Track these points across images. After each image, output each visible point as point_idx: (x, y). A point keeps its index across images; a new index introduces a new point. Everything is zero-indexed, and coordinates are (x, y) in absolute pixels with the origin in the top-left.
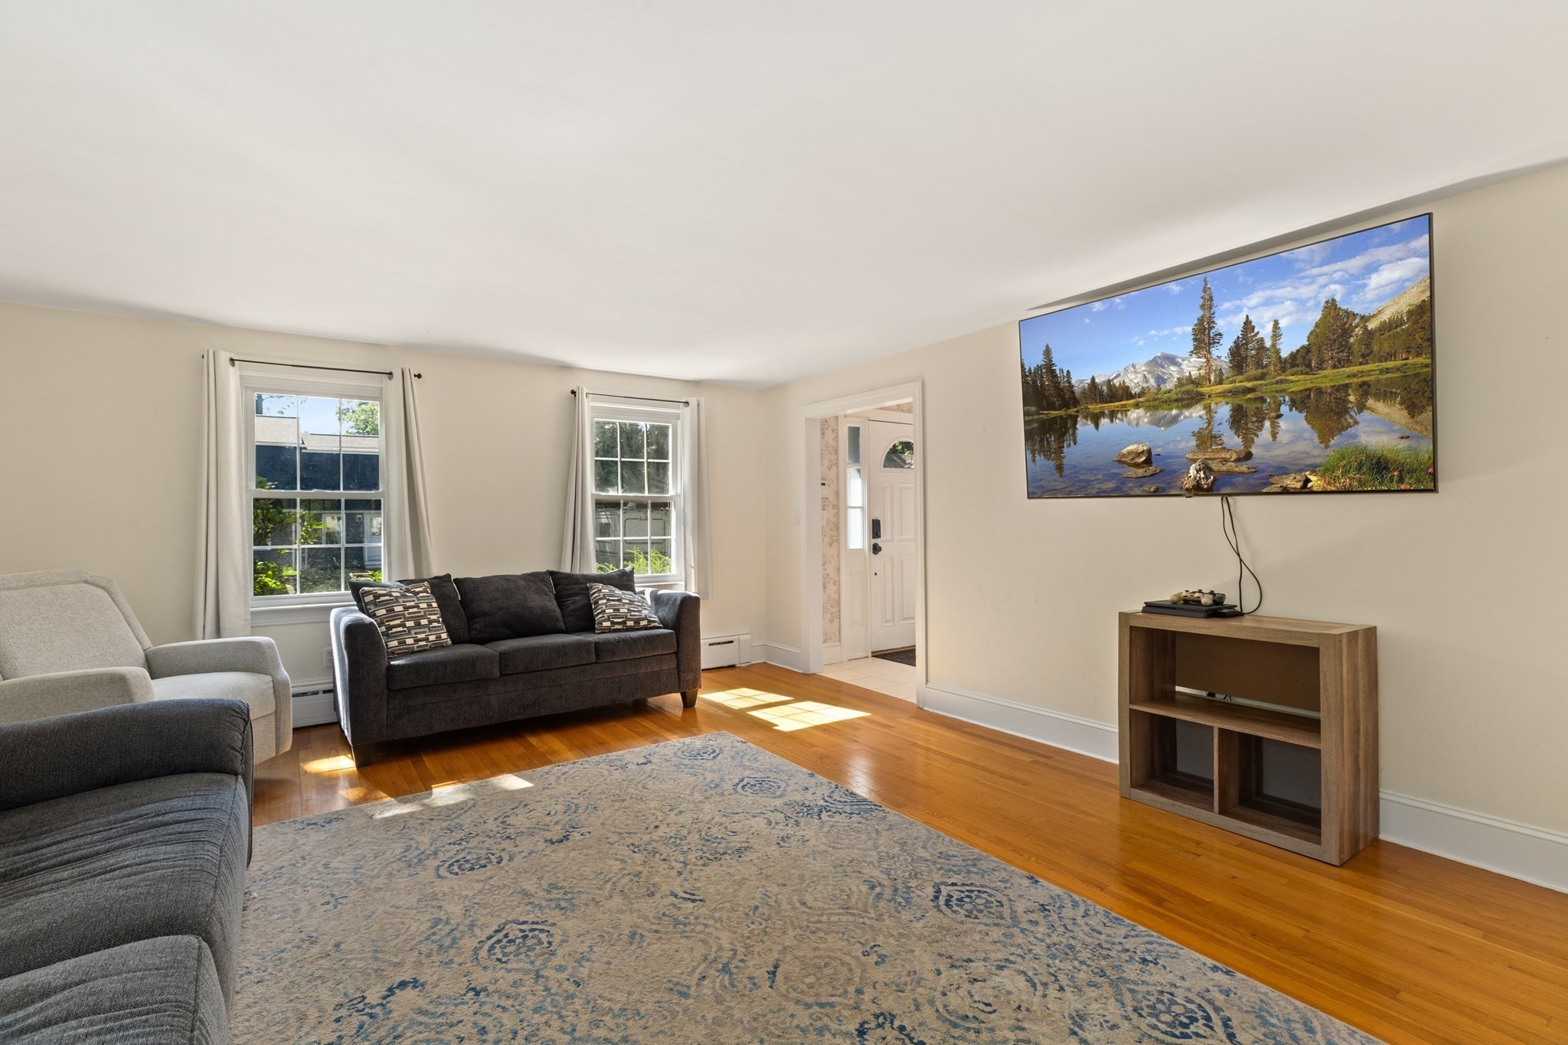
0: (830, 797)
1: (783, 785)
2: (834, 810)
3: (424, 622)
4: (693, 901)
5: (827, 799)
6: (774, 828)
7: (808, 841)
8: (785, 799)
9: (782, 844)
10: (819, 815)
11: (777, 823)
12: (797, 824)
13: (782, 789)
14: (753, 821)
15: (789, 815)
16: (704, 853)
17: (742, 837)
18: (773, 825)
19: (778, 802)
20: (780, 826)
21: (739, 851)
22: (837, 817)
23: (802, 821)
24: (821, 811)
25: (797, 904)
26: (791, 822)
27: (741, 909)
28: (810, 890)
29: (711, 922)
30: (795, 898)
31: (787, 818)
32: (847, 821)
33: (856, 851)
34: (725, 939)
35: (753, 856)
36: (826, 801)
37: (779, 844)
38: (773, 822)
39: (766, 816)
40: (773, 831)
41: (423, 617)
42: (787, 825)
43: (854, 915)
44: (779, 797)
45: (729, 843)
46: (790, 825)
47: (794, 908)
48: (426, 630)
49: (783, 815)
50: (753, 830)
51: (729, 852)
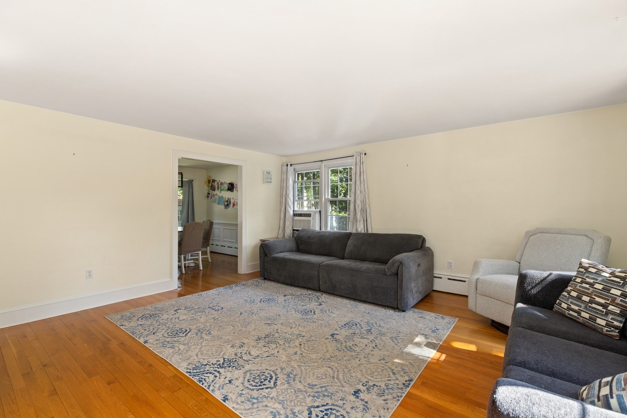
0: (216, 377)
1: (247, 384)
2: (216, 366)
3: (586, 298)
4: (268, 323)
5: (217, 374)
6: (247, 351)
7: (231, 347)
8: (243, 370)
9: (242, 344)
10: (224, 360)
11: (246, 353)
12: (236, 354)
13: (246, 379)
14: (258, 353)
15: (240, 359)
16: (273, 337)
17: (260, 345)
18: (248, 353)
19: (247, 367)
20: (244, 352)
21: (259, 339)
22: (214, 362)
23: (234, 357)
24: (223, 364)
25: (236, 326)
26: (239, 355)
27: (253, 323)
28: (231, 330)
29: (260, 320)
30: (236, 327)
31: (241, 358)
32: (210, 360)
33: (211, 345)
34: (255, 318)
35: (253, 338)
36: (219, 372)
37: (244, 344)
38: (248, 354)
39: (252, 357)
40: (247, 349)
41: (587, 295)
42: (241, 353)
43: (218, 325)
44: (247, 371)
45: (265, 342)
46: (239, 353)
47: (236, 325)
48: (583, 305)
49: (244, 358)
50: (257, 348)
51: (263, 338)
